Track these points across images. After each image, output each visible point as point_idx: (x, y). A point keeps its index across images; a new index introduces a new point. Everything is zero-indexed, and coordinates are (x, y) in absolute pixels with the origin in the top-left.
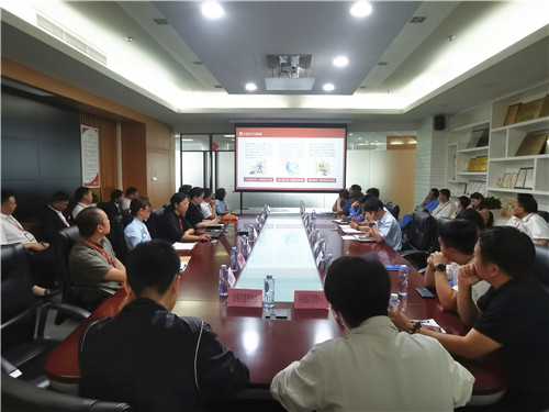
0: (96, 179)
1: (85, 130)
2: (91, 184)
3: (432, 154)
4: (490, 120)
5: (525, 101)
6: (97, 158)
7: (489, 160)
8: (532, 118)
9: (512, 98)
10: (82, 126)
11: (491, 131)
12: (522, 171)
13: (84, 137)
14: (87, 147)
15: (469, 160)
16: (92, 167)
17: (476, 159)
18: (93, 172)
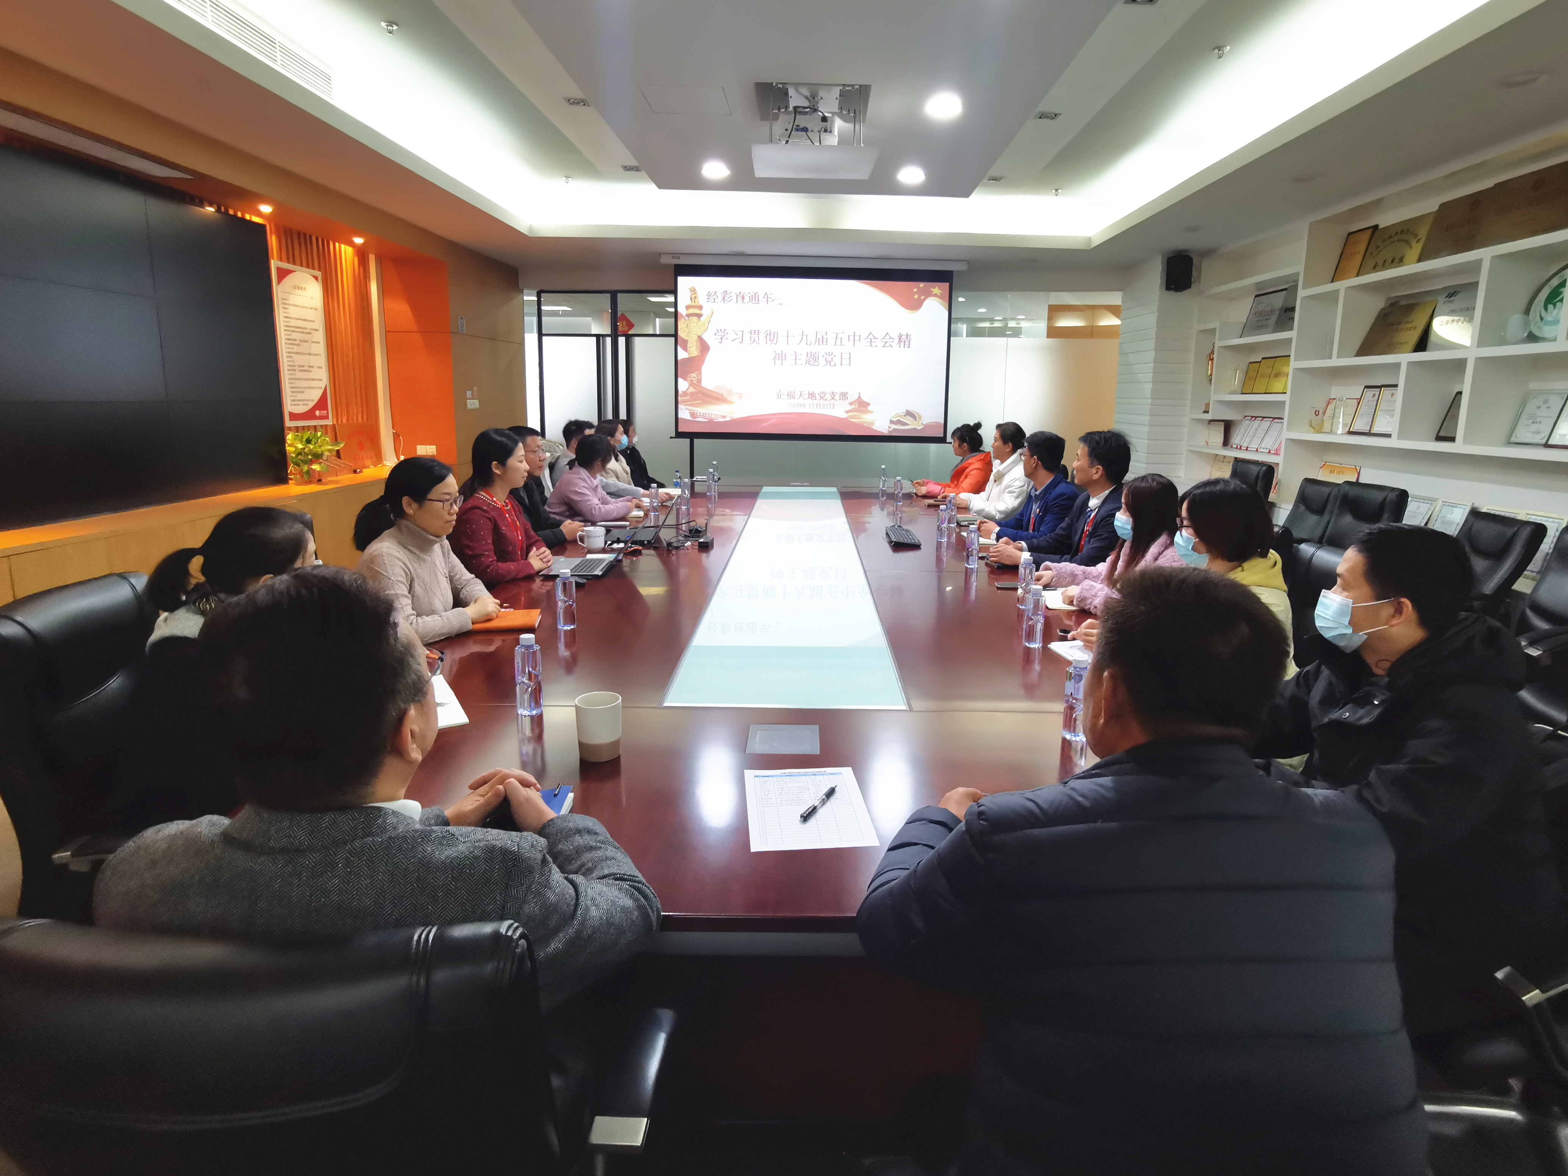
0: (321, 403)
1: (283, 274)
2: (309, 415)
3: (1157, 350)
4: (1299, 268)
5: (1386, 219)
6: (321, 349)
7: (1294, 364)
8: (1400, 261)
9: (1356, 212)
10: (275, 264)
11: (1301, 293)
12: (1370, 393)
13: (281, 292)
14: (291, 318)
15: (1244, 366)
16: (308, 371)
17: (1260, 362)
18: (313, 384)
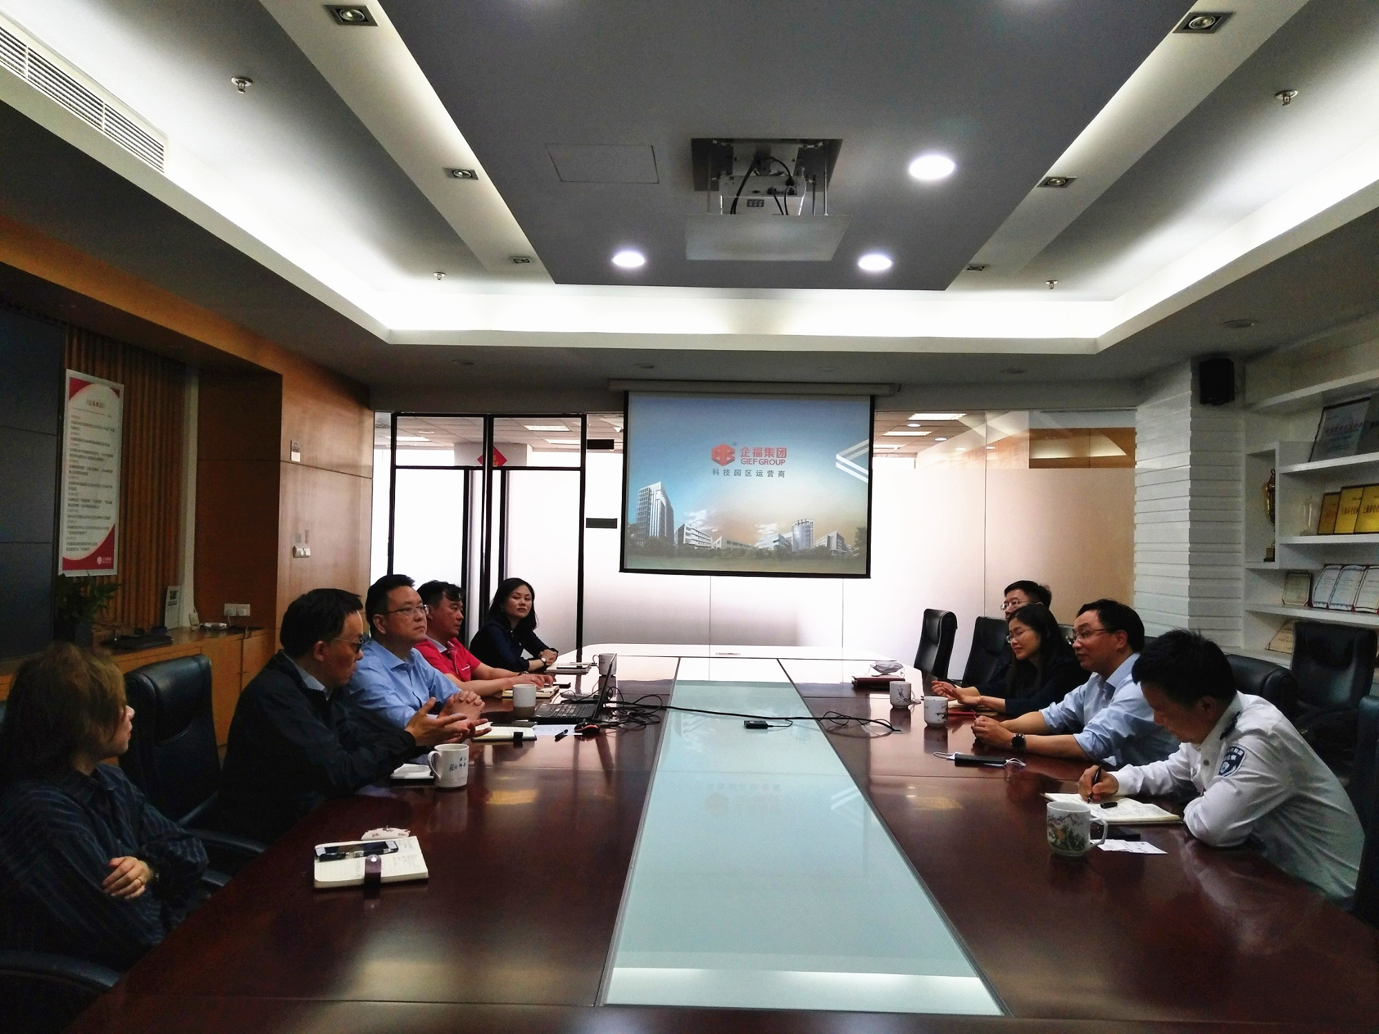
0: (106, 548)
1: (78, 386)
2: (89, 562)
6: (113, 480)
10: (70, 373)
13: (75, 407)
14: (80, 440)
15: (1317, 499)
16: (94, 507)
17: (1339, 493)
18: (99, 523)
